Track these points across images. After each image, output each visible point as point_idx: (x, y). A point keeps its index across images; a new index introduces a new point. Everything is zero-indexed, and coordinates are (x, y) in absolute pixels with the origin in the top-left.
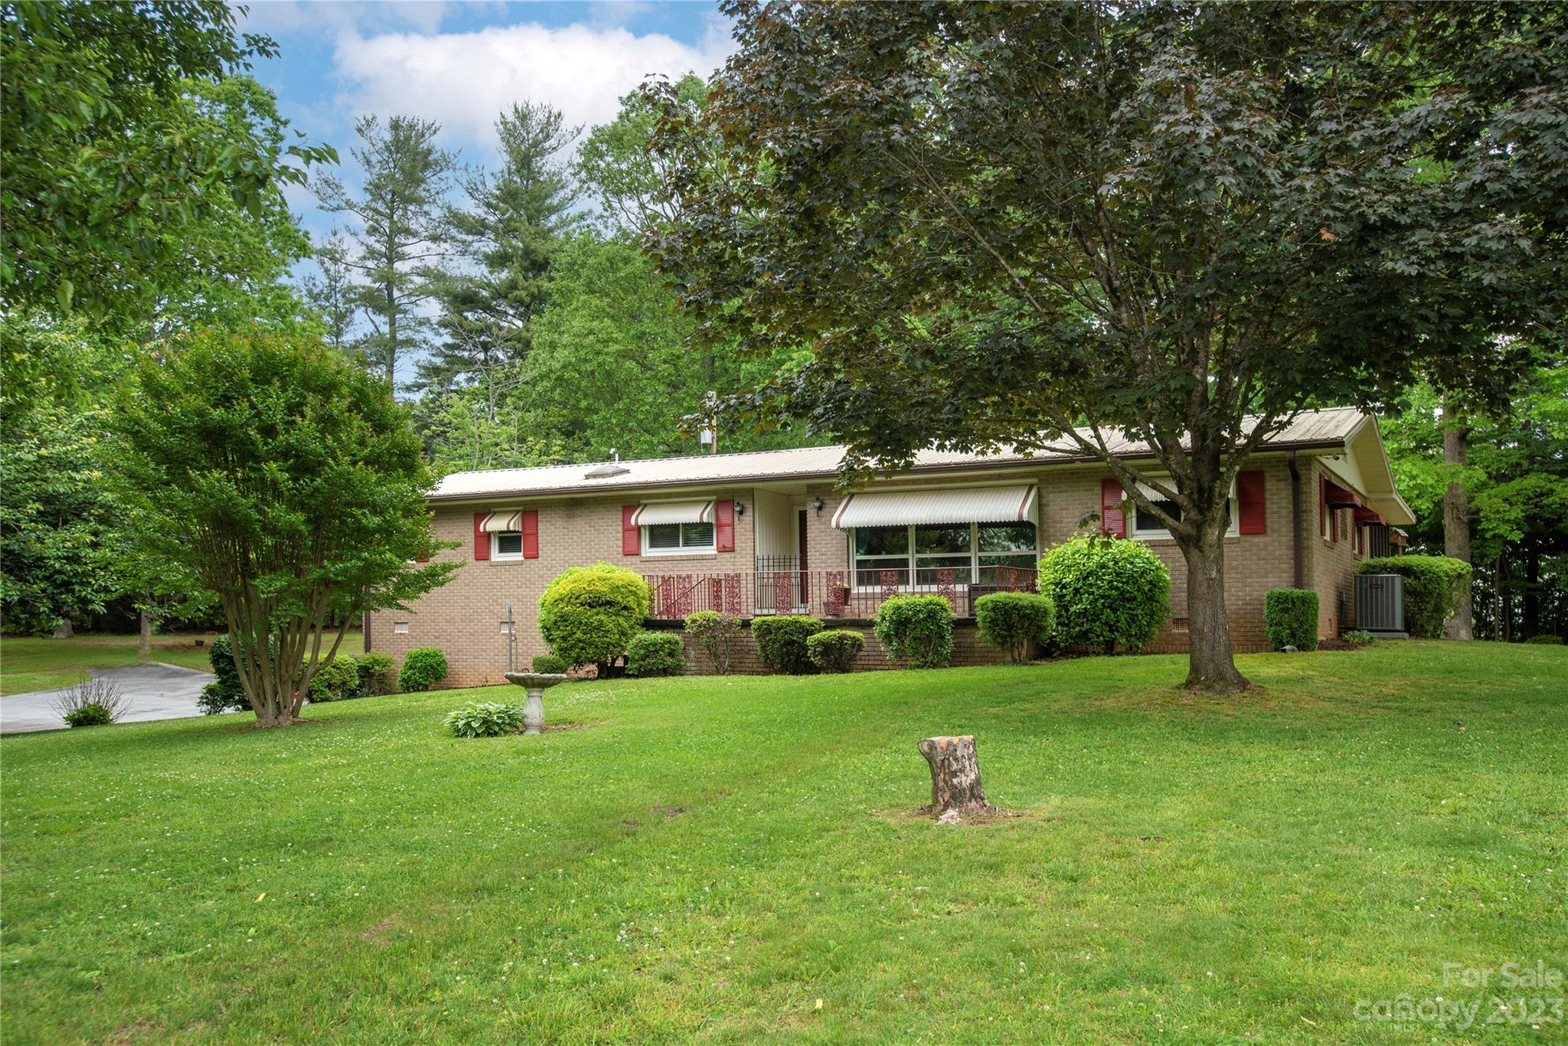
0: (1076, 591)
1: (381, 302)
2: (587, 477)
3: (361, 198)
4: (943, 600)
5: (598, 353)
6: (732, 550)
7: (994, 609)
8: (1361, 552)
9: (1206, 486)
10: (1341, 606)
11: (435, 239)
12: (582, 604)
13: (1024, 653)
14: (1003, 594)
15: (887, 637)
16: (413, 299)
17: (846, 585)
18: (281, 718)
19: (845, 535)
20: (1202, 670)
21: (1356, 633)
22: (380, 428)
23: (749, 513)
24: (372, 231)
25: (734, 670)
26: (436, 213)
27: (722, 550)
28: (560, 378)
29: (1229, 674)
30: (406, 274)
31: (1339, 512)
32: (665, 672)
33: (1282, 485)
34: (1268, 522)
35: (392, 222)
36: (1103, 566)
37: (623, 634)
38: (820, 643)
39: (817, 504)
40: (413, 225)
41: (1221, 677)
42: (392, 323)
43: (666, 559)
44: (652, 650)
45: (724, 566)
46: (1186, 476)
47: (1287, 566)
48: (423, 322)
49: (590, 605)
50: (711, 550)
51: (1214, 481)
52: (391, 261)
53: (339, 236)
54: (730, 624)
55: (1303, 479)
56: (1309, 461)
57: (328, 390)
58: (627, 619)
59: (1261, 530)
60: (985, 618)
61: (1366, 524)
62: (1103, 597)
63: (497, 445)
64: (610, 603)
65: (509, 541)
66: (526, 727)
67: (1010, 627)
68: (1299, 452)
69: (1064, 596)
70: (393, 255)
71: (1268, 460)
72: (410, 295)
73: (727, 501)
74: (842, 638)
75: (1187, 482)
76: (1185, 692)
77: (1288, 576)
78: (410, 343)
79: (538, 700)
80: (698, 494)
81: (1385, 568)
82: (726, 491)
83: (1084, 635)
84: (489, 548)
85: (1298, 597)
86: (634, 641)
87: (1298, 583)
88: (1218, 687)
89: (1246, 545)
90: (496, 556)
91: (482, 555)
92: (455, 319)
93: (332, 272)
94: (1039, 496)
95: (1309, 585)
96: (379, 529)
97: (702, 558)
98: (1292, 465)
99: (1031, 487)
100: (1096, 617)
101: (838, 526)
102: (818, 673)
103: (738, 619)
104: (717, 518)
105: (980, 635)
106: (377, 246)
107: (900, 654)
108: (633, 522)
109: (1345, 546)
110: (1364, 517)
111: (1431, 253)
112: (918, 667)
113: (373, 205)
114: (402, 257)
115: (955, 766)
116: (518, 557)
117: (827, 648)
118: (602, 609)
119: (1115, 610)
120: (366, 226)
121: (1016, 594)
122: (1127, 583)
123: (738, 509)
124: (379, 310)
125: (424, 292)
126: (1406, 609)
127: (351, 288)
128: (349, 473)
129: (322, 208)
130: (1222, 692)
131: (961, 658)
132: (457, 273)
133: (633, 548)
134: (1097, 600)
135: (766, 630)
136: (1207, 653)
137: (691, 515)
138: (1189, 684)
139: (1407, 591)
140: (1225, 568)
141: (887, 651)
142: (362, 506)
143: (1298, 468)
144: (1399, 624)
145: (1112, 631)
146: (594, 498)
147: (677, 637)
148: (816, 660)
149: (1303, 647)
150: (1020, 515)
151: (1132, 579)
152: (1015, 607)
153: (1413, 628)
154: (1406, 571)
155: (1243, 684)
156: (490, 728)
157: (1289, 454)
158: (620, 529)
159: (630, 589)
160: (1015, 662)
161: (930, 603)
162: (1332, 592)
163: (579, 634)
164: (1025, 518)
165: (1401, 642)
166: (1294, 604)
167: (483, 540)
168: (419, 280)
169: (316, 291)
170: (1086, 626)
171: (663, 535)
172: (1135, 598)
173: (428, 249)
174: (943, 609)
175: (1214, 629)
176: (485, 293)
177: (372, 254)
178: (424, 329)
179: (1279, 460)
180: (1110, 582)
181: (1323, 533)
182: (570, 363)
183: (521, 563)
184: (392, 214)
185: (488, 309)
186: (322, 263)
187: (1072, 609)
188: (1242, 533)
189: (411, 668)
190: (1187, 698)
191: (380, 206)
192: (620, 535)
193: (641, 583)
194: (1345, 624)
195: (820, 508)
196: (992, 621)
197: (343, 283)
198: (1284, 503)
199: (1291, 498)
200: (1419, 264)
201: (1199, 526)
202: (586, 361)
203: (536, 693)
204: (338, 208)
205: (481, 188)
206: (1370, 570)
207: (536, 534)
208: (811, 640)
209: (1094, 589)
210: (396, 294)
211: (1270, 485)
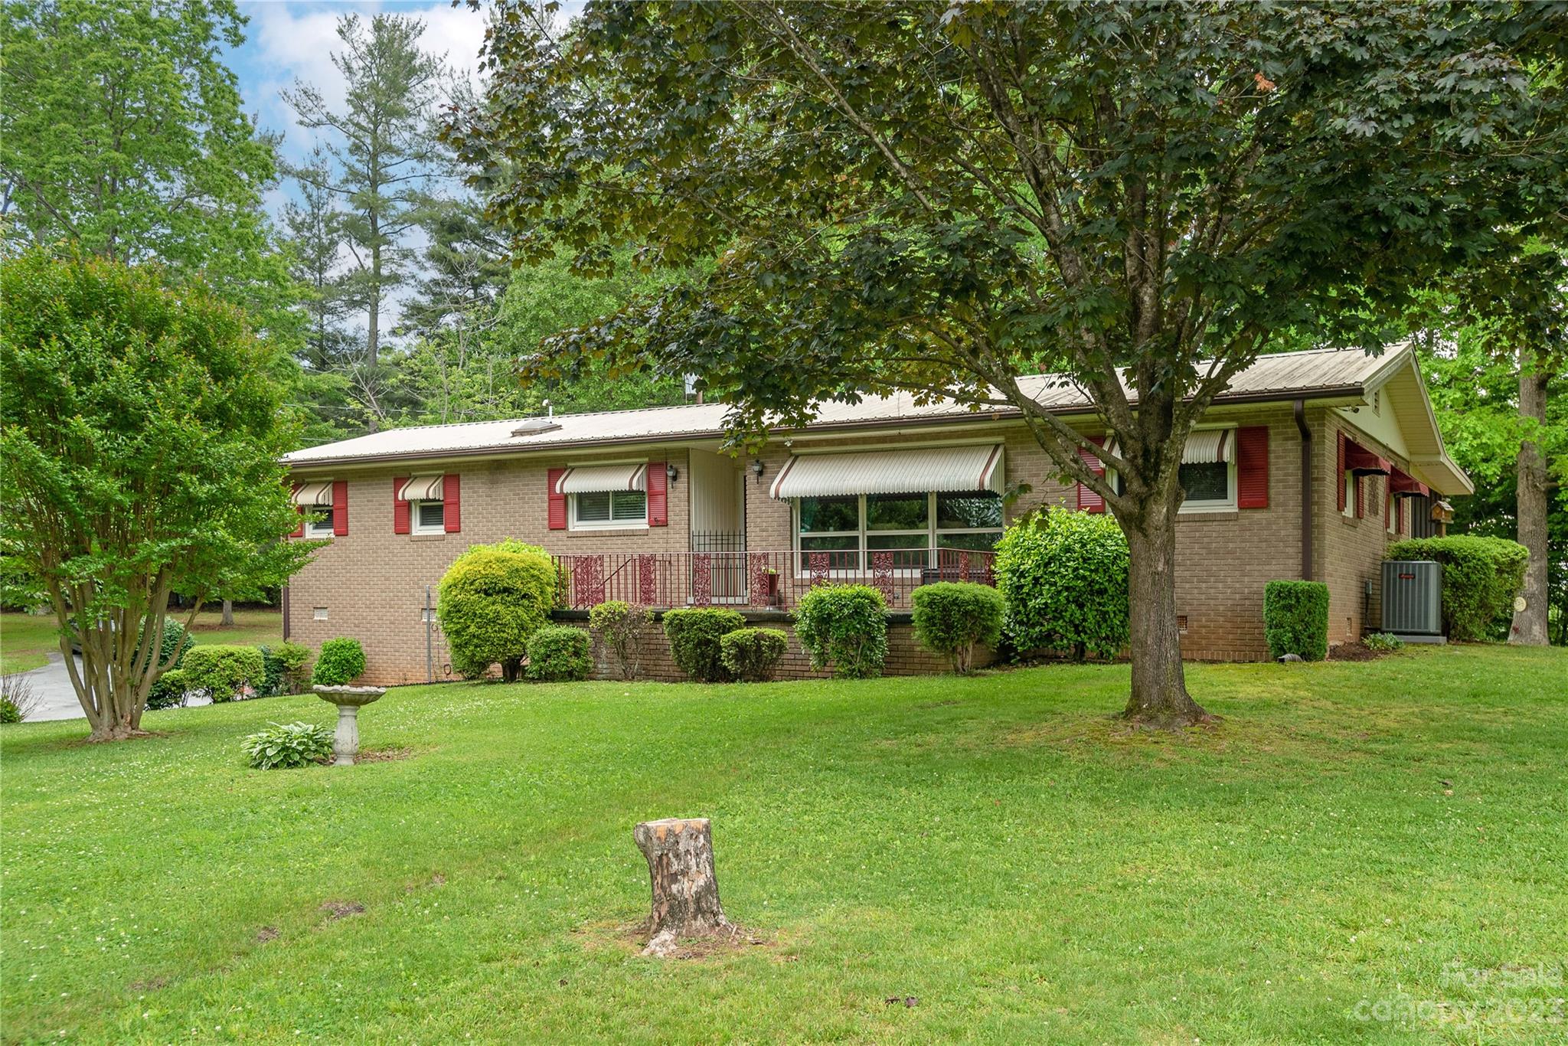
0: (1036, 580)
1: (366, 233)
2: (514, 434)
3: (343, 111)
4: (875, 592)
5: (575, 288)
6: (665, 524)
7: (931, 604)
8: (1399, 531)
9: (1153, 447)
10: (1366, 601)
11: (421, 157)
12: (477, 592)
13: (969, 659)
14: (946, 584)
15: (809, 638)
16: (397, 228)
17: (772, 570)
18: (117, 730)
19: (787, 506)
20: (1145, 695)
21: (1379, 636)
22: (221, 373)
23: (683, 478)
24: (356, 149)
25: (648, 674)
26: (422, 127)
27: (655, 523)
28: (536, 318)
29: (1178, 700)
30: (389, 200)
31: (1366, 480)
32: (570, 676)
33: (1290, 445)
34: (1272, 492)
35: (375, 138)
36: (1068, 549)
37: (522, 627)
38: (734, 644)
39: (757, 468)
40: (396, 142)
41: (1167, 704)
42: (377, 256)
43: (595, 535)
44: (555, 648)
45: (657, 545)
46: (1128, 433)
47: (1294, 549)
48: (406, 254)
49: (487, 594)
50: (642, 524)
51: (1162, 441)
52: (374, 185)
53: (321, 156)
54: (642, 617)
55: (1315, 437)
56: (1322, 413)
57: (158, 327)
58: (527, 609)
59: (1263, 504)
60: (920, 615)
61: (1406, 495)
62: (1067, 589)
63: (469, 397)
64: (507, 590)
65: (431, 512)
66: (336, 756)
67: (949, 627)
68: (1309, 403)
69: (1022, 587)
70: (376, 179)
71: (1273, 413)
72: (394, 223)
73: (660, 464)
74: (758, 638)
75: (1130, 442)
76: (1121, 724)
77: (1294, 563)
78: (395, 279)
79: (351, 720)
80: (628, 455)
81: (1420, 553)
82: (658, 452)
83: (1048, 637)
84: (409, 519)
85: (1303, 591)
86: (534, 638)
87: (1306, 574)
88: (1162, 718)
89: (1246, 522)
90: (418, 530)
91: (402, 528)
92: (443, 250)
93: (314, 198)
94: (1006, 459)
95: (1320, 576)
96: (213, 500)
97: (632, 534)
98: (1299, 418)
99: (997, 446)
100: (1058, 615)
101: (777, 496)
102: (733, 681)
103: (649, 609)
104: (650, 485)
105: (917, 635)
106: (359, 166)
107: (823, 658)
108: (558, 491)
109: (1374, 524)
110: (1400, 485)
111: (1394, 103)
112: (844, 676)
113: (356, 119)
114: (387, 180)
115: (675, 867)
116: (439, 530)
117: (742, 651)
118: (498, 598)
119: (1081, 606)
120: (349, 143)
121: (960, 585)
122: (1096, 571)
123: (670, 473)
124: (363, 241)
125: (408, 220)
126: (1443, 604)
127: (334, 216)
128: (172, 429)
129: (301, 123)
130: (1167, 725)
131: (897, 664)
132: (444, 197)
133: (559, 522)
134: (1059, 593)
135: (679, 625)
136: (1151, 672)
137: (618, 481)
138: (1128, 714)
139: (1444, 581)
140: (1178, 558)
141: (810, 654)
142: (194, 470)
143: (1308, 422)
144: (1433, 625)
145: (1078, 633)
146: (518, 460)
147: (584, 633)
148: (730, 665)
149: (1307, 657)
150: (982, 483)
151: (1102, 567)
152: (955, 602)
153: (1450, 629)
154: (1445, 556)
155: (1195, 713)
156: (288, 758)
157: (1296, 405)
158: (546, 497)
159: (530, 572)
160: (958, 672)
161: (858, 596)
162: (1354, 586)
163: (472, 629)
164: (987, 486)
165: (1432, 650)
166: (1298, 599)
167: (404, 508)
168: (404, 206)
169: (299, 219)
170: (1047, 627)
171: (593, 505)
172: (1106, 590)
173: (413, 170)
174: (873, 602)
175: (1160, 641)
176: (472, 220)
177: (354, 176)
178: (407, 262)
179: (1286, 413)
180: (1076, 569)
181: (1341, 506)
182: (545, 300)
183: (442, 538)
184: (376, 128)
185: (476, 237)
186: (305, 188)
187: (1031, 604)
188: (1240, 508)
189: (325, 662)
190: (1122, 733)
191: (362, 120)
192: (546, 505)
193: (547, 564)
194: (1370, 624)
195: (760, 473)
196: (929, 619)
197: (326, 211)
198: (1291, 469)
199: (1299, 461)
200: (1379, 121)
201: (1142, 502)
202: (563, 297)
203: (348, 711)
204: (319, 124)
205: (466, 96)
206: (1404, 554)
207: (458, 503)
208: (725, 639)
209: (1057, 578)
210: (380, 222)
211: (1275, 445)
